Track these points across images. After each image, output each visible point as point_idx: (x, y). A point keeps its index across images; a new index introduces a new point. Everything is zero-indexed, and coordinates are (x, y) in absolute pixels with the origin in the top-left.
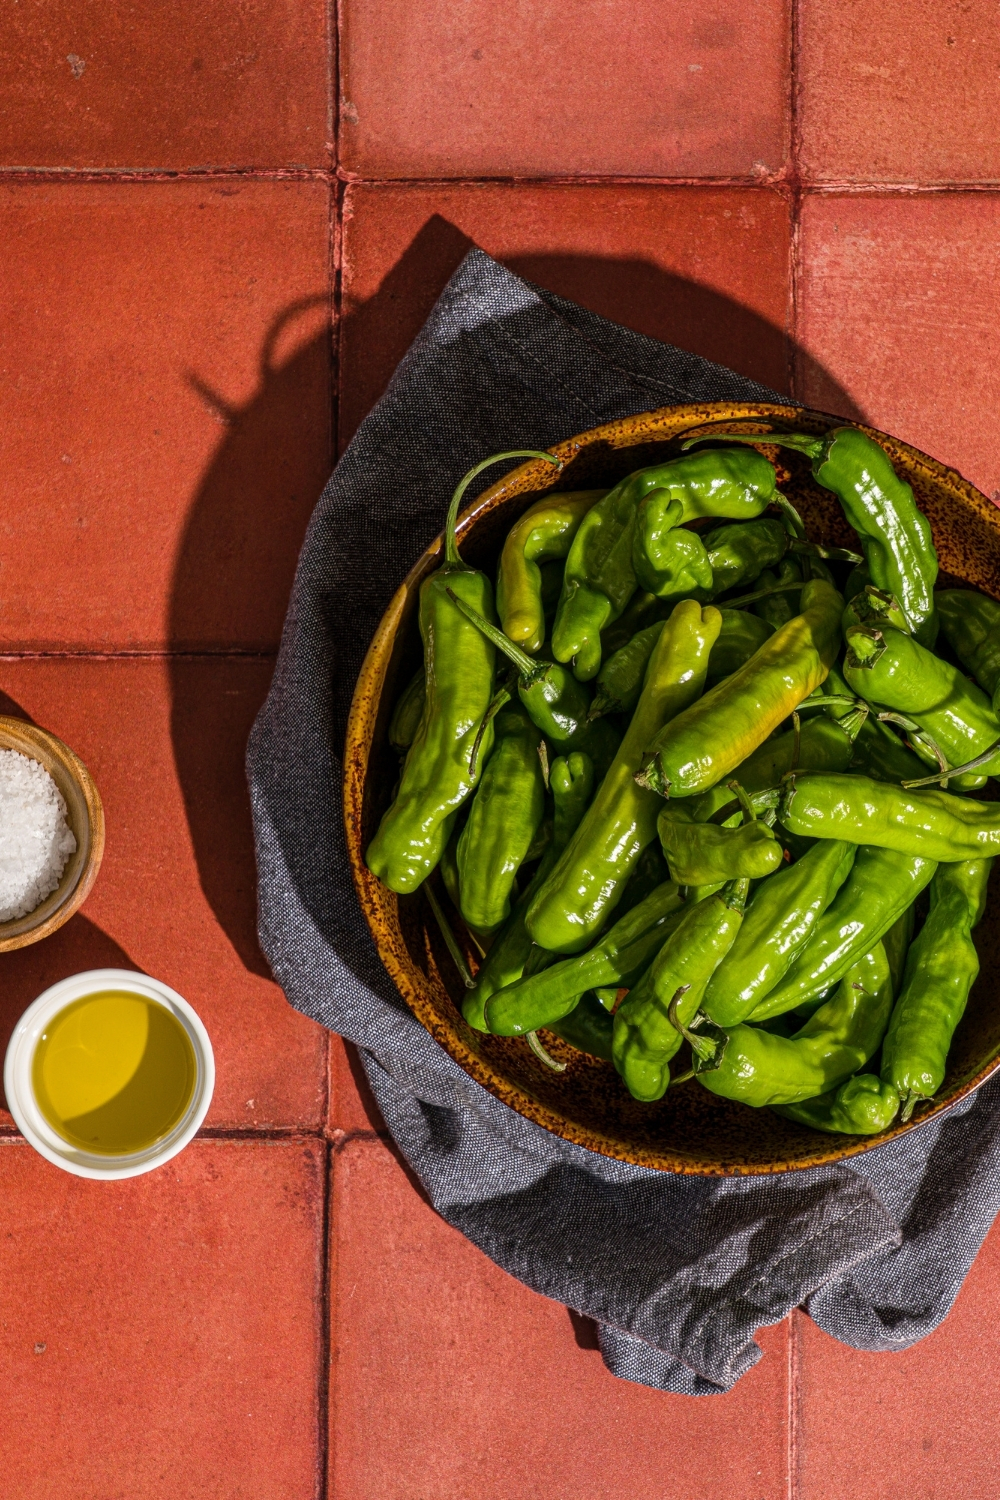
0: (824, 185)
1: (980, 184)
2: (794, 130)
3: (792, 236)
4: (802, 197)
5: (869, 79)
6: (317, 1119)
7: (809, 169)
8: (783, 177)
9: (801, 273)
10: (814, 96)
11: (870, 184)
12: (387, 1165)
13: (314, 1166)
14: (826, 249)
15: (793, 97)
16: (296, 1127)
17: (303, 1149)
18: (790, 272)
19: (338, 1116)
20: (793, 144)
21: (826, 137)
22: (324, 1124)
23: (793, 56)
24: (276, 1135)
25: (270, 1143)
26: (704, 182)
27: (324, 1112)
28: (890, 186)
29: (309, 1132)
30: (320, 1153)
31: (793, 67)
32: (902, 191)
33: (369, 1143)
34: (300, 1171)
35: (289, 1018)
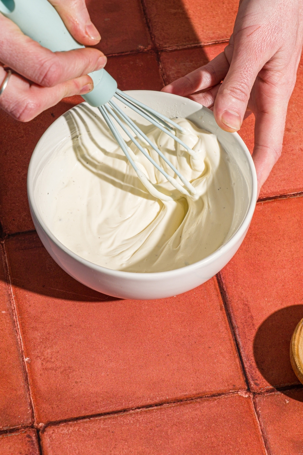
0: (167, 49)
1: (228, 40)
2: (151, 33)
3: (159, 66)
4: (159, 53)
5: (175, 14)
6: (30, 421)
7: (160, 44)
8: (150, 48)
9: (166, 77)
10: (155, 22)
11: (185, 45)
12: (66, 434)
13: (32, 441)
14: (173, 68)
15: (147, 23)
16: (21, 426)
17: (26, 434)
18: (161, 77)
19: (39, 418)
20: (151, 38)
21: (164, 34)
22: (33, 422)
23: (144, 11)
24: (11, 431)
25: (9, 435)
26: (120, 54)
27: (33, 417)
28: (193, 45)
29: (27, 427)
30: (34, 435)
31: (145, 14)
32: (198, 46)
33: (57, 426)
34: (26, 444)
35: (9, 381)
